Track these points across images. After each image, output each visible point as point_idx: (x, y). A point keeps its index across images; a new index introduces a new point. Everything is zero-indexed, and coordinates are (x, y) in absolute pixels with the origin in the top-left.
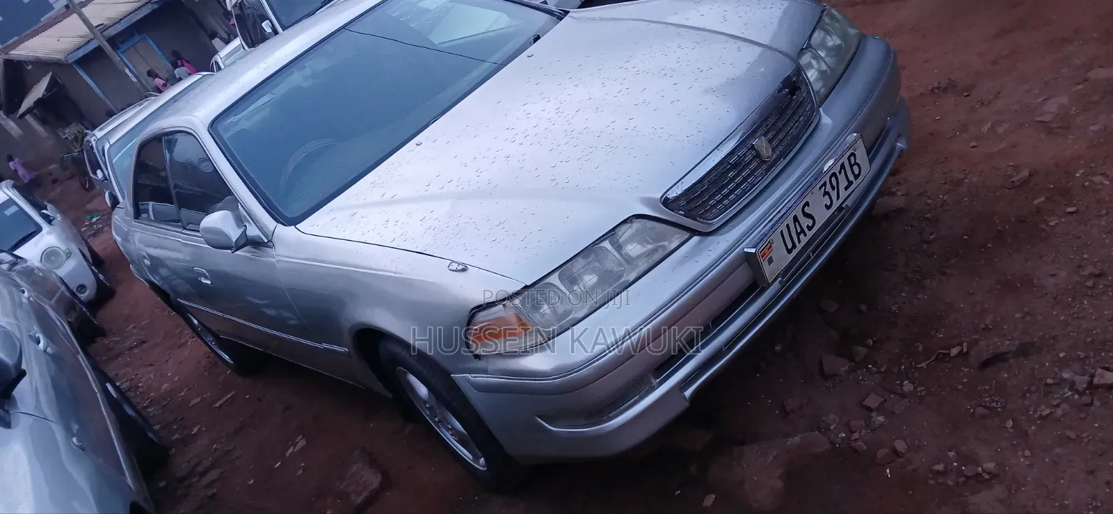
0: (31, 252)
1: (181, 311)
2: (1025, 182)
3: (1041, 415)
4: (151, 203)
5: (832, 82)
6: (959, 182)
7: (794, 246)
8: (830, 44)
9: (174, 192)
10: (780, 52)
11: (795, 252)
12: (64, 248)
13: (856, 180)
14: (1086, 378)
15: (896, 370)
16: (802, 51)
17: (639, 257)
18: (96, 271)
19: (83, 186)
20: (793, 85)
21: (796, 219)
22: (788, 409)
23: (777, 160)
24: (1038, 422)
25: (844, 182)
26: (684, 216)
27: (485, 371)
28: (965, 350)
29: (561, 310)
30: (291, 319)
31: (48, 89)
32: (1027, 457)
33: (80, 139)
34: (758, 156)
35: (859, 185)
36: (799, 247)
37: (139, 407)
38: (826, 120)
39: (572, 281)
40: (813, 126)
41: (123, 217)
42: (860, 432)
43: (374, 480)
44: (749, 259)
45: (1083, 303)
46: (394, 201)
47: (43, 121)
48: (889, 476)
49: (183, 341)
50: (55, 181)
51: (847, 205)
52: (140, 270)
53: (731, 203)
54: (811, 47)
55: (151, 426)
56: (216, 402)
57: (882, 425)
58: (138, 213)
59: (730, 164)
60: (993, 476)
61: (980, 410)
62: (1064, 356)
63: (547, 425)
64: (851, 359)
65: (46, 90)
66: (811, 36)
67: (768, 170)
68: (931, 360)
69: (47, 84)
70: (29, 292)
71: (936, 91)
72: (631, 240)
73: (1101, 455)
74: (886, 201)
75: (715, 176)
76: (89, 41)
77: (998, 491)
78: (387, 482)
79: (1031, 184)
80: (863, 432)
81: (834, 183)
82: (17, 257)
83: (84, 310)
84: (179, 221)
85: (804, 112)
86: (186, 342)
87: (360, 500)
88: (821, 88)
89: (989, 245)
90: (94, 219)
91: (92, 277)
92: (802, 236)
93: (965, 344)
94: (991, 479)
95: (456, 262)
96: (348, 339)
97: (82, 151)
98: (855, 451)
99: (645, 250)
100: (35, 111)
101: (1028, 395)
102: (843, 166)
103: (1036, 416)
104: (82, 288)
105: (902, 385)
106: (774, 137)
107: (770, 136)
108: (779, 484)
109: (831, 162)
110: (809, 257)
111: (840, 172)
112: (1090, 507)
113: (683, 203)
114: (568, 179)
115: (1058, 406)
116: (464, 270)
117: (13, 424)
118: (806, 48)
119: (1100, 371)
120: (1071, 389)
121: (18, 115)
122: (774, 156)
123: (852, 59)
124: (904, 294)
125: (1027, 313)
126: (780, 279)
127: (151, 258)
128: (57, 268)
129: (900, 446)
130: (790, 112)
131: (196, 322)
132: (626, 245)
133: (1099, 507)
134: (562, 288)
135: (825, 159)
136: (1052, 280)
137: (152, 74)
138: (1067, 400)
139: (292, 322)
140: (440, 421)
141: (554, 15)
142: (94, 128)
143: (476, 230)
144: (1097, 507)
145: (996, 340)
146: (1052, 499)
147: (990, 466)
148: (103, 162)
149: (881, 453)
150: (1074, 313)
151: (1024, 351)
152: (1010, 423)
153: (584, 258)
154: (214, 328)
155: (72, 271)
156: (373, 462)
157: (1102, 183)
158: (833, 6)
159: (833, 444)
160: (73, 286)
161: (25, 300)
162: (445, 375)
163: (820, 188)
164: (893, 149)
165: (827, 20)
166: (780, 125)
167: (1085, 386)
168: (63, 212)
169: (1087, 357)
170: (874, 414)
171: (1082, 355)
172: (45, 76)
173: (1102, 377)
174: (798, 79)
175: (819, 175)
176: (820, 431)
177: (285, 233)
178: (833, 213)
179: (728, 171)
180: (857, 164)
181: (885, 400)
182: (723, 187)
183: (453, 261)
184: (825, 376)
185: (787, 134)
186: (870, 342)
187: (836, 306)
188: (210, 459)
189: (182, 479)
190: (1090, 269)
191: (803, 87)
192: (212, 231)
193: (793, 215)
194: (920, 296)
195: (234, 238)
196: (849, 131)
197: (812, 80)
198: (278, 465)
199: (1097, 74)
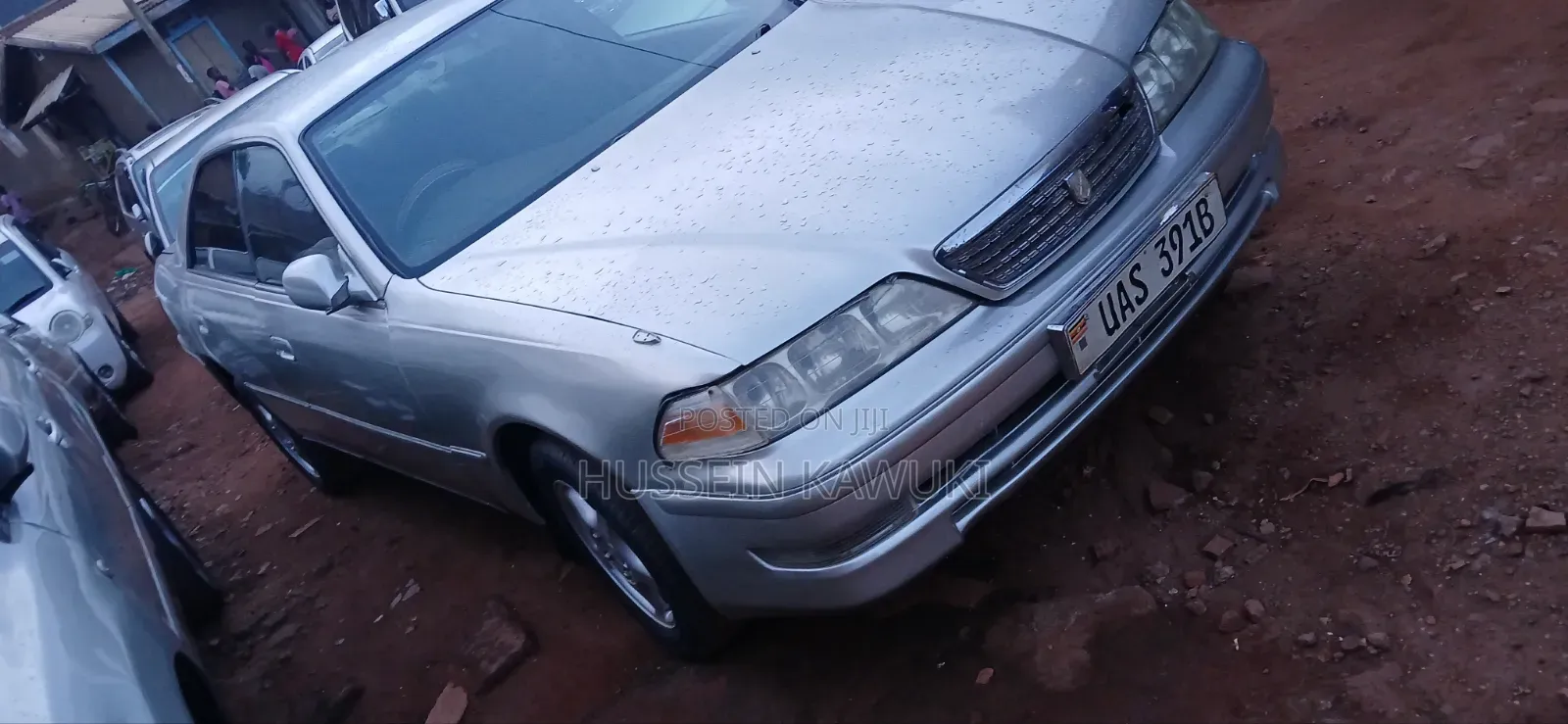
0: (36, 316)
1: (249, 401)
2: (1441, 250)
3: (1451, 568)
4: (211, 250)
5: (1178, 101)
6: (1345, 252)
7: (1117, 326)
8: (1177, 48)
9: (247, 236)
10: (1108, 55)
11: (1118, 334)
12: (83, 313)
13: (1206, 237)
14: (1517, 518)
15: (1251, 504)
16: (1137, 56)
17: (901, 333)
18: (127, 347)
19: (111, 228)
20: (1124, 101)
21: (1121, 287)
22: (1098, 554)
23: (1098, 204)
24: (1448, 578)
25: (1189, 241)
26: (966, 276)
28: (1349, 478)
29: (789, 401)
30: (406, 413)
31: (66, 90)
32: (1431, 625)
33: (110, 161)
34: (1071, 197)
35: (1210, 244)
36: (1124, 326)
37: (185, 536)
38: (1168, 152)
39: (805, 362)
40: (1146, 164)
41: (170, 267)
42: (1199, 588)
43: (516, 642)
44: (1053, 340)
45: (1516, 418)
46: (558, 246)
47: (58, 135)
48: (1237, 648)
49: (248, 446)
50: (72, 221)
51: (1191, 273)
52: (190, 342)
53: (1031, 263)
54: (1151, 51)
55: (201, 563)
56: (294, 530)
57: (1229, 579)
58: (193, 261)
59: (1032, 207)
60: (1382, 649)
61: (1368, 562)
62: (1486, 489)
63: (764, 563)
64: (1189, 486)
65: (64, 91)
66: (1150, 35)
67: (1085, 217)
68: (1300, 492)
69: (65, 81)
70: (36, 364)
71: (1321, 124)
72: (888, 308)
73: (1532, 624)
74: (1244, 273)
75: (1010, 223)
76: (127, 24)
77: (1389, 670)
78: (534, 645)
79: (1448, 254)
80: (1203, 587)
81: (1177, 242)
82: (18, 322)
83: (109, 400)
84: (252, 274)
85: (1137, 139)
86: (254, 447)
87: (494, 668)
88: (1162, 108)
89: (1388, 336)
90: (125, 277)
91: (121, 357)
92: (1128, 312)
93: (1349, 470)
94: (1378, 655)
95: (645, 332)
96: (487, 441)
97: (112, 178)
98: (1191, 614)
99: (908, 322)
100: (47, 120)
101: (1434, 541)
102: (1188, 217)
103: (1445, 570)
104: (106, 369)
105: (1258, 525)
106: (1095, 172)
107: (1089, 170)
108: (1083, 655)
109: (1173, 210)
110: (1136, 342)
111: (1185, 225)
112: (1516, 694)
113: (965, 258)
114: (804, 222)
115: (1474, 556)
116: (654, 342)
117: (14, 536)
118: (1143, 52)
119: (1535, 509)
120: (1494, 533)
121: (23, 125)
122: (1094, 199)
123: (1207, 69)
124: (1266, 401)
125: (1436, 430)
126: (1095, 371)
127: (209, 323)
128: (74, 339)
129: (1254, 607)
130: (1117, 139)
131: (269, 417)
132: (883, 315)
133: (1529, 694)
134: (792, 371)
135: (1165, 207)
136: (1475, 386)
137: (214, 74)
138: (1488, 549)
139: (406, 418)
140: (611, 558)
142: (130, 146)
143: (673, 288)
144: (1524, 694)
145: (1393, 466)
146: (1463, 683)
147: (1378, 636)
148: (142, 194)
149: (1227, 616)
150: (1503, 431)
151: (1431, 481)
152: (1408, 578)
153: (823, 331)
154: (295, 425)
155: (93, 344)
156: (514, 618)
157: (1547, 255)
159: (1160, 603)
160: (95, 367)
161: (30, 377)
163: (1157, 246)
164: (1257, 200)
165: (1173, 14)
166: (1104, 155)
167: (1514, 529)
168: (84, 266)
169: (1519, 491)
170: (1218, 564)
171: (1512, 488)
172: (63, 71)
173: (1537, 517)
174: (1131, 93)
175: (1155, 228)
176: (1143, 585)
177: (402, 288)
178: (1173, 282)
179: (1030, 216)
180: (1207, 214)
181: (1235, 545)
182: (1022, 238)
183: (640, 330)
184: (1152, 510)
185: (1113, 169)
186: (1217, 465)
187: (1170, 415)
188: (283, 609)
189: (242, 636)
190: (1527, 372)
191: (1138, 105)
192: (298, 283)
193: (1116, 282)
194: (1288, 403)
195: (330, 294)
196: (1199, 168)
197: (1149, 96)
198: (379, 618)
199: (1547, 106)
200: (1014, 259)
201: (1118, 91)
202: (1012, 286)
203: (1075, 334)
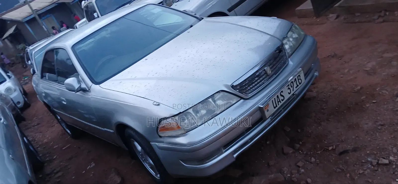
1: (54, 113)
2: (359, 91)
3: (359, 173)
4: (47, 74)
5: (294, 50)
6: (335, 89)
7: (276, 106)
8: (294, 36)
9: (56, 71)
10: (276, 38)
11: (277, 108)
12: (14, 88)
13: (300, 84)
14: (376, 161)
15: (309, 153)
16: (284, 38)
18: (24, 97)
19: (23, 66)
20: (280, 49)
21: (278, 97)
22: (270, 165)
24: (359, 175)
25: (295, 85)
26: (239, 92)
27: (162, 142)
28: (334, 148)
33: (24, 49)
34: (266, 73)
35: (301, 86)
36: (278, 106)
37: (35, 147)
38: (291, 63)
39: (197, 112)
40: (286, 65)
41: (36, 78)
43: (118, 180)
44: (260, 109)
45: (377, 134)
46: (135, 79)
47: (11, 42)
49: (53, 125)
51: (296, 93)
52: (40, 97)
53: (255, 89)
54: (288, 37)
55: (39, 155)
56: (63, 147)
57: (303, 173)
58: (42, 77)
59: (256, 75)
61: (339, 170)
62: (369, 153)
63: (183, 163)
64: (293, 147)
65: (14, 31)
66: (288, 33)
67: (269, 78)
68: (322, 151)
69: (14, 28)
71: (330, 57)
72: (219, 99)
74: (309, 94)
75: (251, 79)
76: (31, 15)
78: (123, 181)
79: (361, 92)
80: (296, 174)
81: (292, 85)
83: (19, 110)
84: (57, 81)
85: (283, 59)
86: (55, 125)
88: (290, 52)
89: (345, 112)
90: (26, 79)
91: (23, 99)
92: (279, 103)
93: (334, 146)
96: (114, 128)
97: (24, 53)
98: (293, 181)
99: (223, 103)
100: (9, 38)
101: (355, 166)
102: (295, 79)
104: (19, 103)
105: (311, 159)
107: (271, 66)
109: (291, 78)
110: (281, 110)
111: (294, 81)
113: (239, 87)
114: (198, 76)
115: (365, 170)
116: (158, 105)
119: (381, 159)
120: (371, 164)
121: (2, 39)
122: (272, 74)
123: (301, 43)
124: (314, 127)
125: (357, 137)
126: (271, 117)
127: (45, 93)
128: (10, 95)
129: (309, 180)
130: (278, 59)
131: (59, 118)
132: (217, 101)
134: (193, 114)
135: (289, 77)
136: (366, 126)
138: (369, 168)
139: (94, 120)
140: (144, 160)
141: (198, 19)
142: (29, 46)
143: (164, 91)
145: (346, 145)
148: (31, 58)
149: (302, 183)
150: (373, 138)
151: (355, 150)
152: (348, 175)
154: (65, 120)
155: (16, 96)
156: (118, 173)
157: (385, 93)
158: (296, 24)
159: (285, 178)
160: (16, 102)
162: (148, 143)
163: (287, 86)
164: (313, 75)
165: (294, 28)
166: (275, 63)
167: (376, 164)
168: (15, 75)
169: (377, 154)
170: (300, 169)
171: (375, 153)
172: (14, 26)
173: (382, 161)
174: (282, 47)
175: (287, 82)
176: (281, 173)
177: (95, 87)
178: (291, 96)
179: (256, 77)
180: (300, 79)
181: (305, 164)
182: (253, 83)
183: (155, 102)
184: (284, 154)
185: (277, 67)
186: (301, 143)
187: (289, 129)
188: (59, 168)
189: (48, 175)
190: (380, 123)
191: (283, 51)
192: (68, 84)
193: (277, 95)
194: (319, 128)
195: (76, 88)
196: (299, 67)
197: (287, 48)
198: (84, 172)
199: (386, 55)
200: (251, 88)
201: (279, 47)
202: (250, 95)
203: (266, 108)
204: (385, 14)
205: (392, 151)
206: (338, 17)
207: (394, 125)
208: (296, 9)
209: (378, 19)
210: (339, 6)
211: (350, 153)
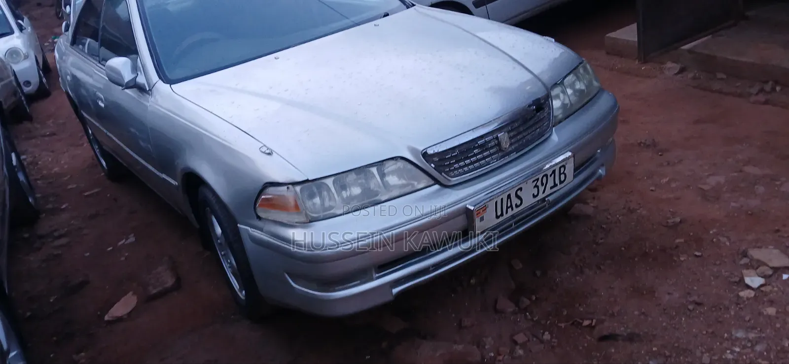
1: (83, 122)
2: (676, 225)
4: (89, 40)
5: (569, 113)
6: (631, 211)
7: (502, 215)
8: (577, 87)
9: (100, 33)
10: (540, 80)
11: (501, 219)
12: (25, 51)
13: (560, 184)
15: (543, 322)
16: (555, 85)
17: (395, 186)
18: (42, 75)
20: (540, 105)
21: (509, 197)
22: (463, 325)
23: (511, 152)
25: (551, 183)
26: (434, 168)
27: (261, 230)
28: (593, 324)
29: (327, 204)
34: (499, 145)
35: (563, 189)
36: (505, 216)
37: (31, 178)
38: (555, 138)
39: (342, 187)
40: (543, 138)
41: (63, 42)
42: (504, 356)
43: (170, 281)
44: (467, 212)
45: (682, 319)
49: (80, 143)
51: (548, 200)
52: (63, 83)
53: (469, 171)
54: (563, 85)
55: (34, 194)
56: (86, 191)
57: (520, 357)
58: (74, 42)
59: (478, 144)
62: (655, 351)
63: (291, 281)
64: (517, 304)
66: (565, 77)
67: (503, 156)
68: (568, 324)
71: (642, 145)
72: (392, 173)
74: (578, 206)
78: (178, 286)
79: (678, 228)
80: (506, 356)
81: (544, 181)
83: (23, 98)
84: (98, 56)
85: (541, 126)
86: (83, 144)
87: (154, 291)
88: (559, 115)
89: (636, 259)
91: (38, 79)
92: (510, 210)
93: (594, 321)
95: (267, 147)
96: (179, 175)
99: (400, 182)
102: (554, 172)
104: (28, 83)
105: (543, 334)
106: (514, 136)
107: (512, 134)
110: (512, 226)
111: (551, 175)
113: (436, 159)
114: (365, 117)
116: (269, 154)
118: (559, 84)
122: (510, 149)
123: (587, 103)
124: (568, 273)
125: (643, 313)
127: (74, 77)
128: (14, 63)
130: (531, 122)
131: (90, 132)
132: (389, 175)
134: (333, 189)
136: (667, 297)
140: (224, 255)
141: (405, 4)
145: (616, 324)
150: (673, 324)
151: (631, 338)
153: (357, 174)
154: (100, 139)
155: (24, 69)
156: (174, 268)
157: (724, 243)
158: (589, 63)
159: (483, 358)
160: (21, 80)
162: (235, 223)
163: (533, 181)
164: (593, 173)
165: (581, 71)
166: (521, 129)
168: (34, 27)
169: (670, 356)
170: (518, 347)
171: (667, 353)
174: (545, 102)
175: (540, 170)
176: (478, 347)
177: (162, 87)
178: (538, 201)
179: (475, 148)
180: (564, 173)
181: (529, 340)
182: (468, 158)
183: (265, 146)
184: (496, 311)
185: (524, 137)
186: (534, 298)
187: (521, 266)
188: (66, 229)
189: (41, 237)
190: (695, 298)
191: (547, 109)
192: (112, 69)
193: (508, 193)
194: (578, 278)
195: (126, 80)
196: (567, 150)
197: (555, 107)
198: (109, 249)
199: (751, 170)
200: (461, 167)
201: (538, 100)
202: (455, 180)
203: (479, 213)
204: (773, 89)
205: (701, 358)
206: (682, 71)
207: (721, 309)
208: (607, 35)
209: (757, 94)
210: (690, 51)
211: (620, 342)
